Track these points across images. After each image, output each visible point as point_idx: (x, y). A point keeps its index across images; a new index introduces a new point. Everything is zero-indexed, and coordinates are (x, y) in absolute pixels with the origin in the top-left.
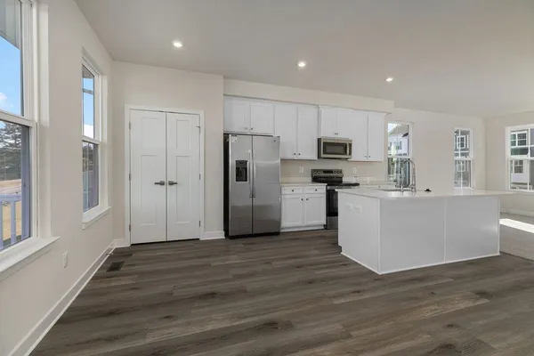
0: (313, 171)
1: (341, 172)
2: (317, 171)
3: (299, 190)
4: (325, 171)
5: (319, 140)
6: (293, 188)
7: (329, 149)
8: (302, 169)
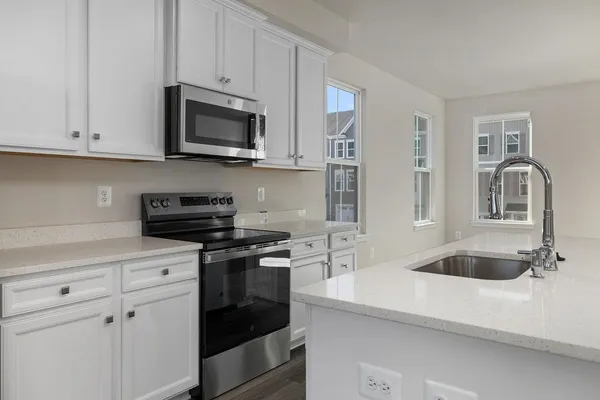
0: (146, 201)
1: (230, 201)
2: (162, 199)
3: (97, 285)
4: (187, 200)
5: (171, 95)
6: (63, 279)
7: (203, 125)
8: (106, 194)
